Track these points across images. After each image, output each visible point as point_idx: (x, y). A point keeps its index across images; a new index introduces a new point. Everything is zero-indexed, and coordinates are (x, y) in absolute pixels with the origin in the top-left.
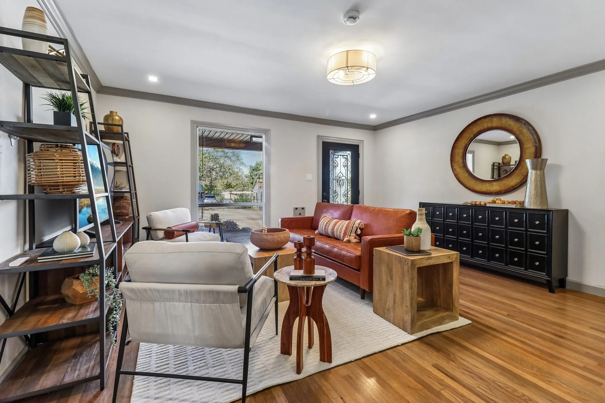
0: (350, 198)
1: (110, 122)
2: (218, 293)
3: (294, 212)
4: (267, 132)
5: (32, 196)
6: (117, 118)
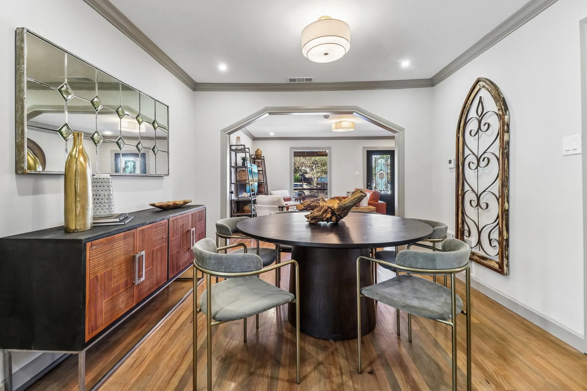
0: (390, 187)
1: (257, 154)
2: (274, 207)
3: (347, 194)
4: (329, 148)
5: (237, 183)
6: (260, 151)
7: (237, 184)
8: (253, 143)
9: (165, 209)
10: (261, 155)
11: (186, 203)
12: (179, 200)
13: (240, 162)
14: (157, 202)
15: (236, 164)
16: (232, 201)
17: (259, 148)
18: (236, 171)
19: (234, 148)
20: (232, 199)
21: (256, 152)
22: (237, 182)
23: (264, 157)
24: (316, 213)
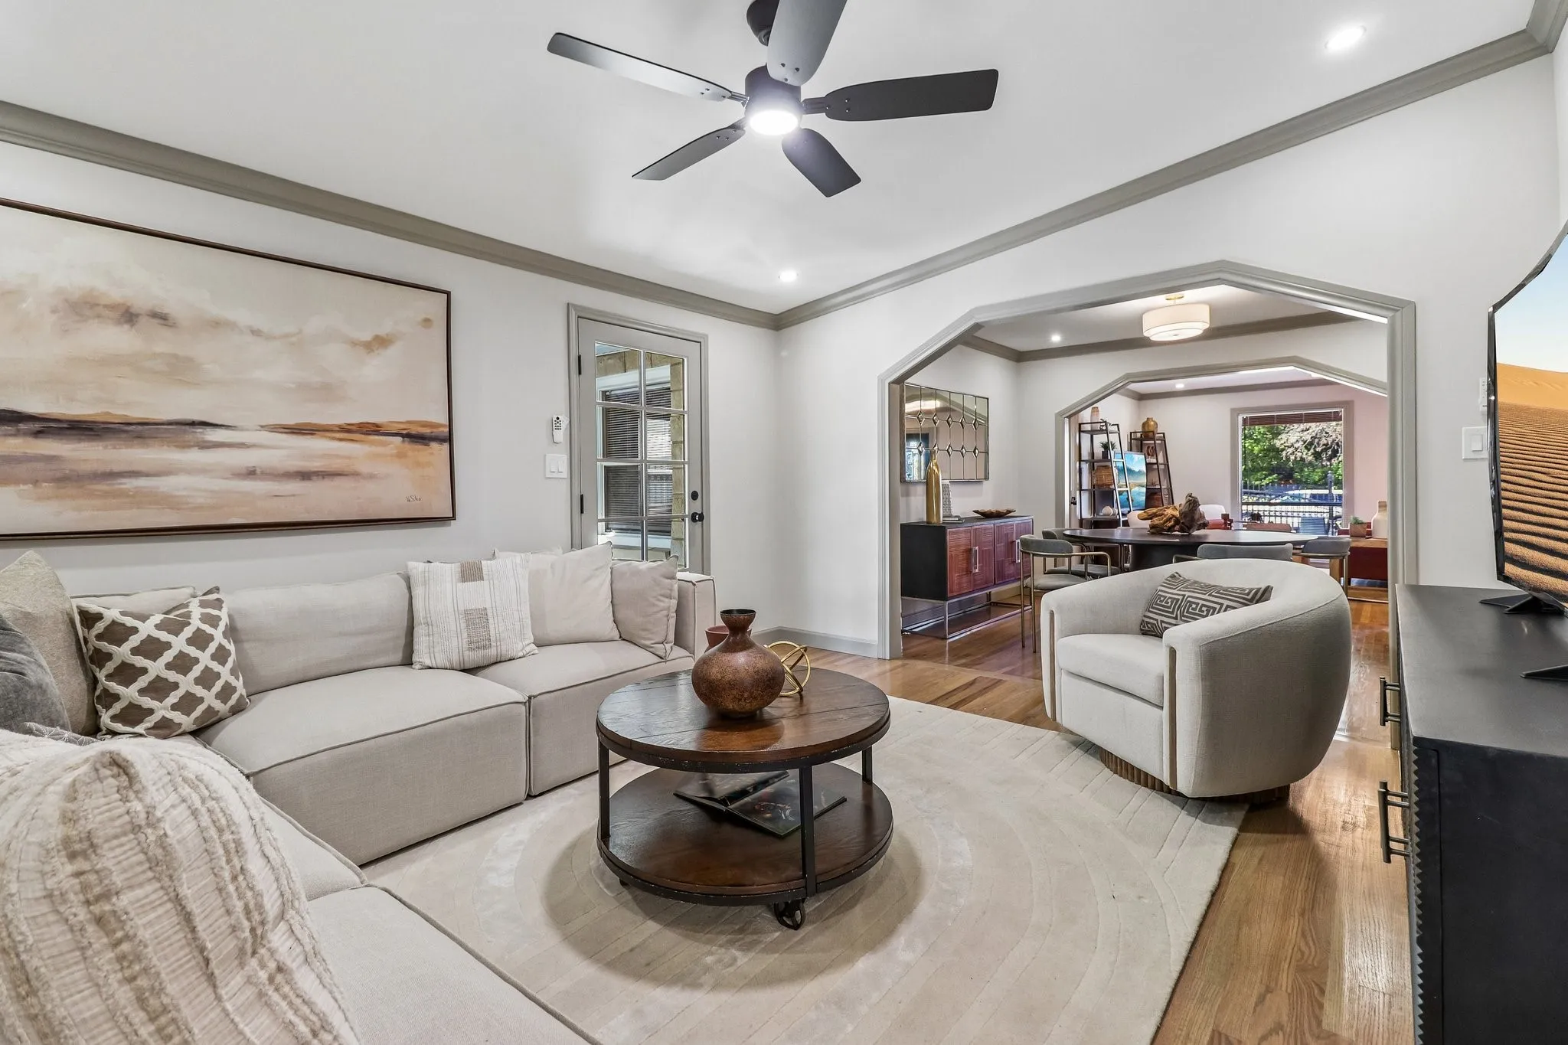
1: (1145, 430)
5: (1094, 490)
6: (1153, 423)
7: (1094, 492)
8: (1139, 407)
9: (987, 516)
10: (1153, 432)
11: (1009, 512)
12: (1002, 509)
13: (1099, 451)
14: (980, 509)
15: (1092, 454)
16: (1084, 521)
17: (1150, 417)
18: (1092, 468)
19: (1088, 427)
20: (1083, 517)
21: (1144, 425)
22: (1094, 488)
23: (1164, 434)
24: (1156, 521)
